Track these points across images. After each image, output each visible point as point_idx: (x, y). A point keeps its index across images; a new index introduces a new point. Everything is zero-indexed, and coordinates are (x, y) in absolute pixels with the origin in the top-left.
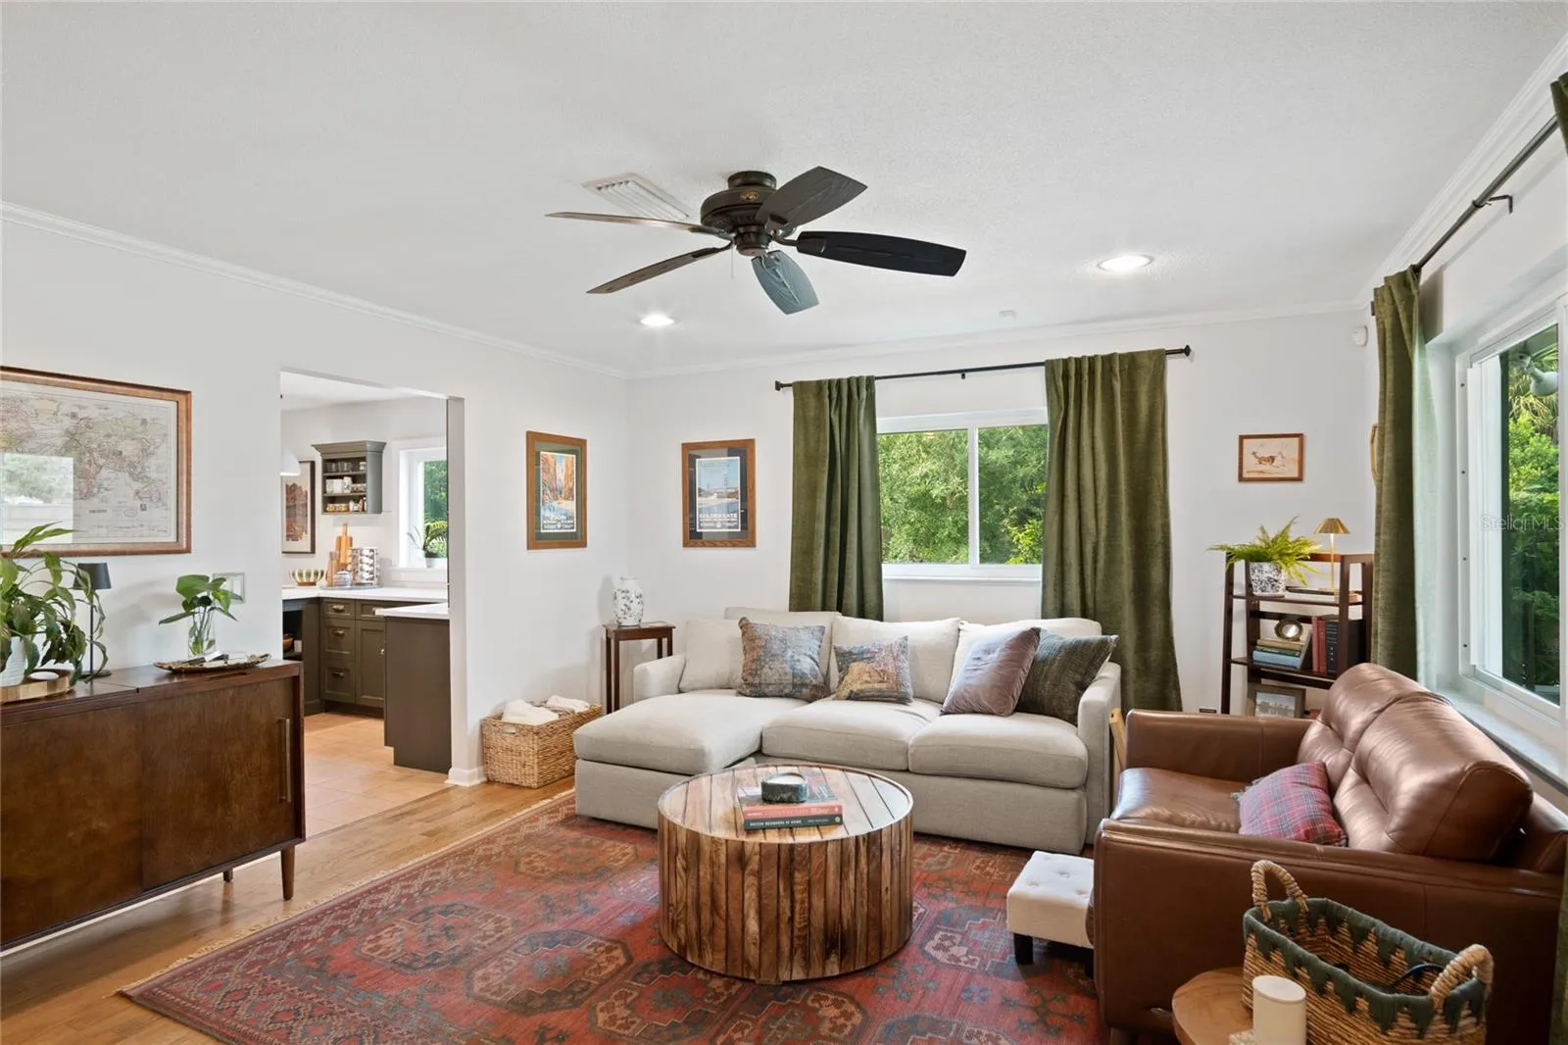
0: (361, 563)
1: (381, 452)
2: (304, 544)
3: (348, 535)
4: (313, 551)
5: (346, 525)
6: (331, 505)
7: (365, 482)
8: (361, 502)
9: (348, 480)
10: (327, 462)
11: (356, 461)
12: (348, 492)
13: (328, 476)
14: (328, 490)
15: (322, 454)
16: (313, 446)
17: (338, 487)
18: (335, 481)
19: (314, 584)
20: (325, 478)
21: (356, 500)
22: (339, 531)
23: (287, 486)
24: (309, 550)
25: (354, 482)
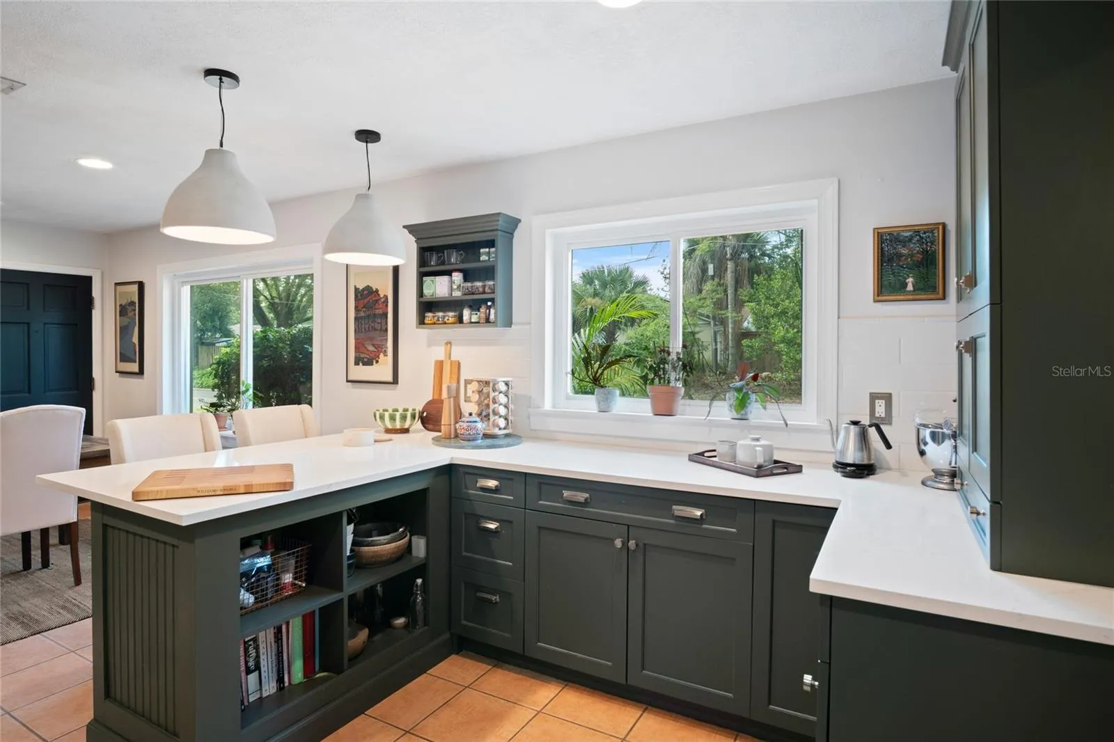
0: (495, 402)
1: (512, 234)
2: (382, 370)
3: (453, 358)
4: (395, 381)
5: (449, 343)
6: (430, 314)
7: (493, 278)
8: (483, 310)
9: (457, 277)
10: (424, 253)
11: (471, 249)
12: (457, 294)
13: (425, 272)
14: (426, 291)
15: (418, 240)
16: (404, 227)
17: (440, 287)
18: (438, 278)
19: (406, 431)
20: (422, 275)
21: (475, 305)
22: (439, 353)
23: (356, 289)
24: (390, 379)
25: (466, 279)
